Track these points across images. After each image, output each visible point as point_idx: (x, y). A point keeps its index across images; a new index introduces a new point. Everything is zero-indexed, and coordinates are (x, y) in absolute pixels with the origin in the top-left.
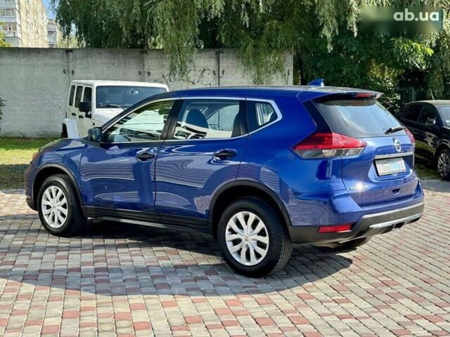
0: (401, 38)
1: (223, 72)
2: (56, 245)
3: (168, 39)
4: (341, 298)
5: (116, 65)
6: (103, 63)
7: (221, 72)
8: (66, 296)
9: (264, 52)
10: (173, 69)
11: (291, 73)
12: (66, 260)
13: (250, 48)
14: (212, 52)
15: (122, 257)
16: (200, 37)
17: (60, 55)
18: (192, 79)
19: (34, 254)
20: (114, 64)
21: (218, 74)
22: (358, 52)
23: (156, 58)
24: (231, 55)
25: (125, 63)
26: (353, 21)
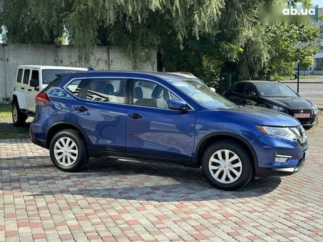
0: (224, 42)
1: (112, 61)
5: (39, 55)
6: (29, 54)
7: (110, 61)
10: (80, 58)
11: (156, 63)
13: (130, 46)
14: (104, 48)
16: (98, 38)
20: (37, 54)
21: (108, 62)
22: (198, 50)
23: (66, 51)
24: (117, 50)
25: (45, 54)
26: (196, 30)
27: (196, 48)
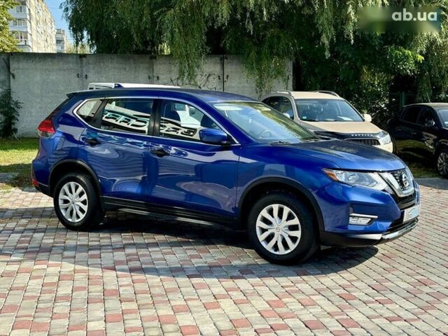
0: (394, 45)
1: (228, 76)
2: (87, 243)
3: (177, 46)
4: (383, 298)
5: (127, 69)
6: (115, 68)
7: (225, 76)
8: (106, 298)
9: (267, 58)
10: (182, 73)
11: (291, 78)
12: (99, 259)
13: (253, 54)
14: (217, 58)
15: (154, 256)
16: (207, 44)
17: (75, 60)
18: (199, 83)
19: (66, 253)
20: (125, 69)
21: (222, 79)
22: (354, 59)
23: (165, 63)
24: (235, 61)
25: (136, 68)
26: (350, 29)
27: (350, 56)
